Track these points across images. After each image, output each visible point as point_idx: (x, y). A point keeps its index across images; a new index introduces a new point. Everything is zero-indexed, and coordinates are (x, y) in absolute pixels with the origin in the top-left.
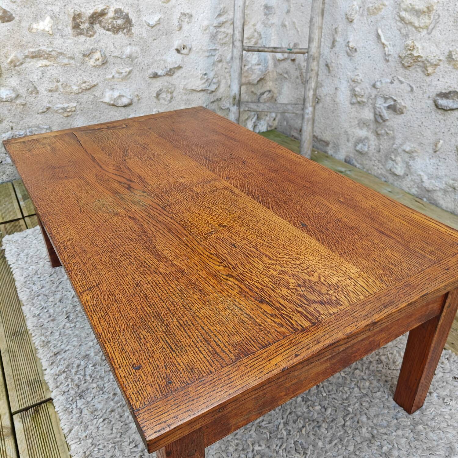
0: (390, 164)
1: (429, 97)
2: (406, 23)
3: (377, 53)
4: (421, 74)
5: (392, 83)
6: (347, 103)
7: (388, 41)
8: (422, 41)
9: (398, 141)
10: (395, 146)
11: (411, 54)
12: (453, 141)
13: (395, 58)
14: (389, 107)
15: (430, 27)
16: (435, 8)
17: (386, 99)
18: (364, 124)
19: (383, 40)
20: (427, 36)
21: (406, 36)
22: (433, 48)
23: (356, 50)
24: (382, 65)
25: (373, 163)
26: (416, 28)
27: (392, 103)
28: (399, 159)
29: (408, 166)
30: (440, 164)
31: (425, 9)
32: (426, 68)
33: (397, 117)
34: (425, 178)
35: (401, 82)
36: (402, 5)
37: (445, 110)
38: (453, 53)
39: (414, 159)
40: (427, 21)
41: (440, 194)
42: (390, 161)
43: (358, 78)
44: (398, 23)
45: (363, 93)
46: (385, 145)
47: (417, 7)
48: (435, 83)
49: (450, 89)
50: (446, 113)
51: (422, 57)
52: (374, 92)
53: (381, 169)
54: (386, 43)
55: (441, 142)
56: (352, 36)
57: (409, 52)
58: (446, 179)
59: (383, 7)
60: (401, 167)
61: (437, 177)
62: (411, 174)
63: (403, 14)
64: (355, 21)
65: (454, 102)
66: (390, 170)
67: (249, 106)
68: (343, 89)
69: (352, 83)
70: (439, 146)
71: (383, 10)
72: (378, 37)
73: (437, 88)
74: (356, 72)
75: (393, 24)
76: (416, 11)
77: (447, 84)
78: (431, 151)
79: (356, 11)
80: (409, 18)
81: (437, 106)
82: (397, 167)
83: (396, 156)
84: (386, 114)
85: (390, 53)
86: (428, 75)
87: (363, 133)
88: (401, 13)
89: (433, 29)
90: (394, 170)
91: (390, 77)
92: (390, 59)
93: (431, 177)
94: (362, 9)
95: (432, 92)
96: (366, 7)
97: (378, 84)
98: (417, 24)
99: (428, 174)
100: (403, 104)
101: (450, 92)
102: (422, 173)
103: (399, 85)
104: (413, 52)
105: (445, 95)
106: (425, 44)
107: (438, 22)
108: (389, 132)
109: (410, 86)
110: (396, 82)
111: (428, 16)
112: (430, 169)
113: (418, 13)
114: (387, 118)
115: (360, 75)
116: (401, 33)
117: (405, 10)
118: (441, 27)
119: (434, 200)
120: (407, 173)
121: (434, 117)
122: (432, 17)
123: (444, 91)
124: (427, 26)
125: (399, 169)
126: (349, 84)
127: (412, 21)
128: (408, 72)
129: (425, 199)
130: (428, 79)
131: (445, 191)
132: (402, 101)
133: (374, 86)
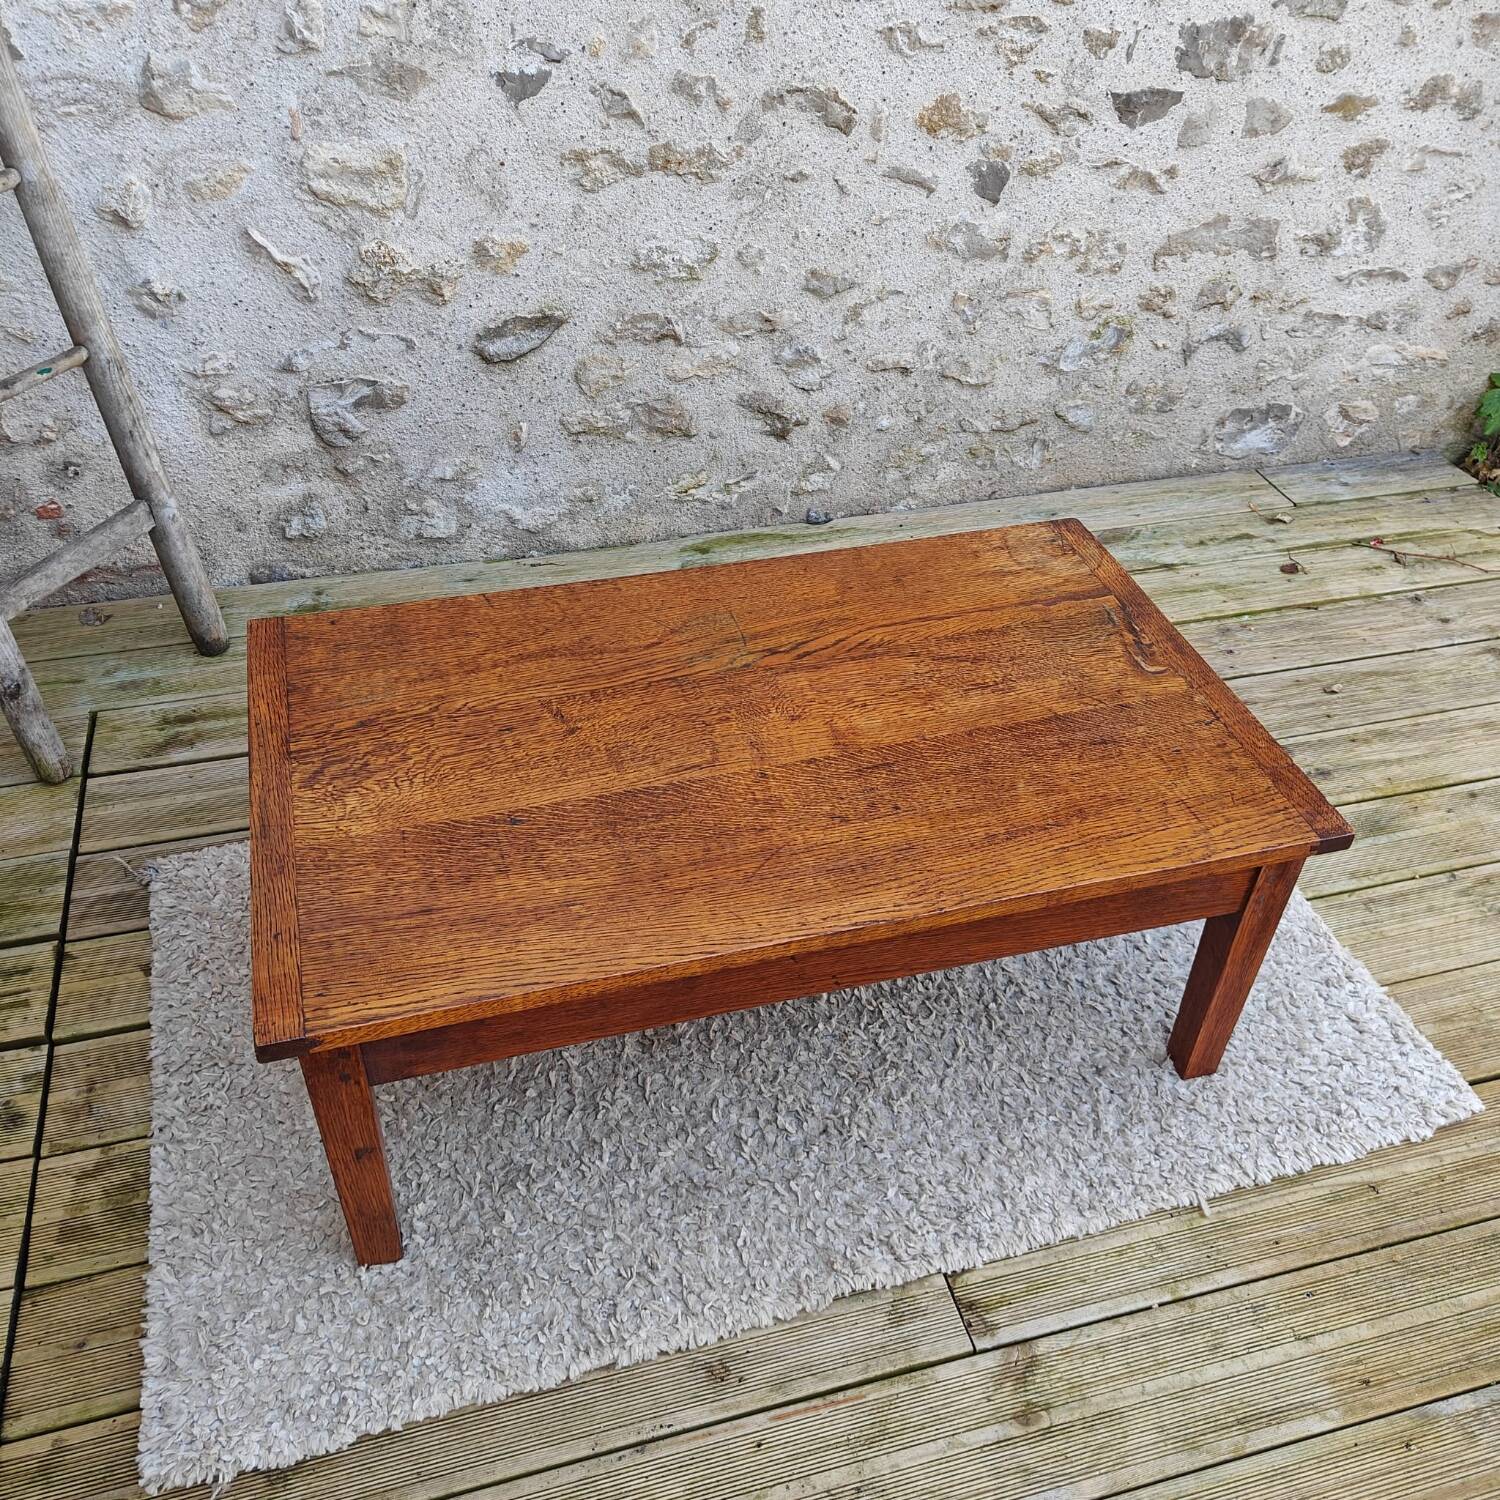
0: (410, 526)
1: (460, 347)
2: (339, 205)
3: (266, 289)
4: (421, 306)
5: (343, 346)
6: (199, 438)
7: (294, 254)
8: (402, 237)
9: (412, 469)
10: (406, 483)
11: (394, 272)
12: (549, 413)
13: (333, 289)
14: (358, 404)
15: (410, 204)
16: (404, 158)
17: (340, 388)
18: (285, 467)
19: (279, 257)
20: (408, 223)
21: (353, 233)
22: (437, 246)
23: (180, 296)
24: (293, 312)
25: (354, 544)
26: (372, 210)
27: (366, 391)
28: (431, 503)
29: (463, 507)
30: (537, 470)
31: (383, 167)
32: (436, 291)
33: (389, 416)
34: (517, 512)
35: (372, 338)
36: (309, 164)
37: (508, 361)
38: (488, 245)
39: (473, 487)
40: (398, 190)
41: (564, 526)
42: (407, 519)
43: (217, 365)
44: (311, 208)
45: (249, 397)
46: (376, 489)
47: (356, 165)
48: (464, 314)
49: (503, 317)
50: (510, 366)
51: (418, 272)
52: (291, 385)
53: (387, 545)
54: (291, 260)
55: (524, 426)
56: (152, 263)
57: (387, 270)
58: (563, 492)
59: (244, 175)
60: (446, 519)
61: (542, 497)
62: (479, 519)
63: (320, 185)
64: (147, 225)
65: (518, 339)
66: (419, 536)
67: (26, 592)
68: (167, 409)
69: (197, 384)
70: (524, 436)
71: (245, 184)
72: (256, 249)
73: (472, 325)
74: (203, 353)
75: (294, 210)
76: (357, 173)
77: (492, 310)
78: (507, 453)
79: (146, 197)
80: (345, 191)
81: (487, 360)
82: (434, 521)
83: (420, 502)
84: (354, 421)
85: (314, 281)
86: (445, 303)
87: (292, 490)
88: (314, 184)
89: (416, 204)
90: (428, 532)
91: (336, 335)
92: (319, 294)
93: (527, 504)
94: (162, 188)
95: (464, 334)
96: (178, 181)
97: (301, 362)
98: (372, 202)
99: (519, 503)
100: (398, 383)
101: (506, 323)
102: (506, 507)
103: (367, 344)
104: (397, 267)
105: (498, 333)
106: (413, 243)
107: (423, 189)
108: (379, 457)
109: (403, 340)
110: (355, 340)
111: (394, 179)
112: (520, 489)
113: (364, 177)
114: (363, 428)
115: (220, 355)
116: (330, 229)
117: (323, 175)
118: (433, 196)
119: (555, 543)
120: (467, 521)
121: (486, 384)
122: (405, 180)
123: (492, 326)
124: (402, 203)
125: (442, 524)
126: (184, 389)
127: (355, 196)
128: (384, 311)
129: (535, 553)
130: (445, 312)
131: (572, 515)
132: (390, 378)
133: (288, 368)
